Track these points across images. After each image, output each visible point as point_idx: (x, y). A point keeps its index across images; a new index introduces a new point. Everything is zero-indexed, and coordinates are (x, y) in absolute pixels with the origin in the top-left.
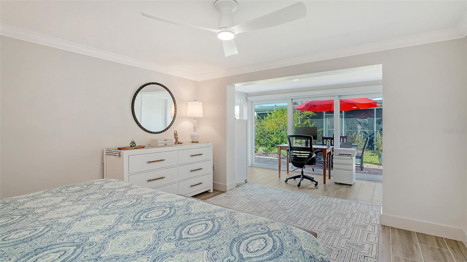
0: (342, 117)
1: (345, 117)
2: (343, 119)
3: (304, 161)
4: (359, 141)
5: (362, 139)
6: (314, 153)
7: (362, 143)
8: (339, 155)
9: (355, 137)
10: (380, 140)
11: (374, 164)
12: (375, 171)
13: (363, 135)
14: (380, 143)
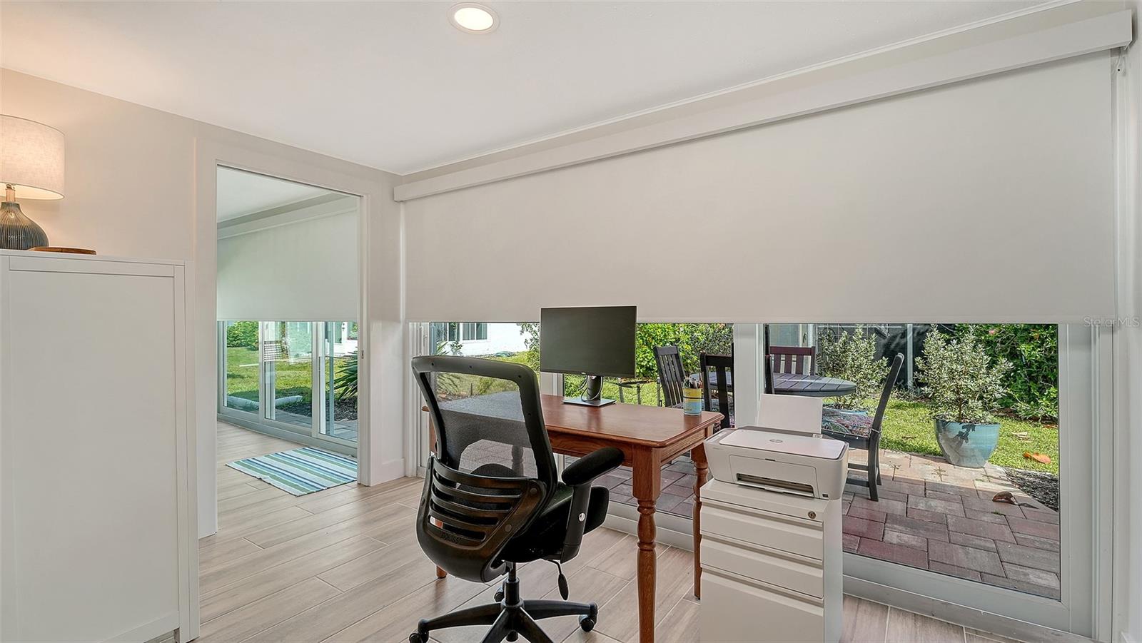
3: (485, 541)
4: (859, 367)
5: (872, 358)
6: (560, 480)
7: (872, 375)
8: (739, 479)
9: (844, 352)
10: (943, 364)
11: (917, 456)
12: (933, 503)
13: (874, 343)
14: (945, 375)
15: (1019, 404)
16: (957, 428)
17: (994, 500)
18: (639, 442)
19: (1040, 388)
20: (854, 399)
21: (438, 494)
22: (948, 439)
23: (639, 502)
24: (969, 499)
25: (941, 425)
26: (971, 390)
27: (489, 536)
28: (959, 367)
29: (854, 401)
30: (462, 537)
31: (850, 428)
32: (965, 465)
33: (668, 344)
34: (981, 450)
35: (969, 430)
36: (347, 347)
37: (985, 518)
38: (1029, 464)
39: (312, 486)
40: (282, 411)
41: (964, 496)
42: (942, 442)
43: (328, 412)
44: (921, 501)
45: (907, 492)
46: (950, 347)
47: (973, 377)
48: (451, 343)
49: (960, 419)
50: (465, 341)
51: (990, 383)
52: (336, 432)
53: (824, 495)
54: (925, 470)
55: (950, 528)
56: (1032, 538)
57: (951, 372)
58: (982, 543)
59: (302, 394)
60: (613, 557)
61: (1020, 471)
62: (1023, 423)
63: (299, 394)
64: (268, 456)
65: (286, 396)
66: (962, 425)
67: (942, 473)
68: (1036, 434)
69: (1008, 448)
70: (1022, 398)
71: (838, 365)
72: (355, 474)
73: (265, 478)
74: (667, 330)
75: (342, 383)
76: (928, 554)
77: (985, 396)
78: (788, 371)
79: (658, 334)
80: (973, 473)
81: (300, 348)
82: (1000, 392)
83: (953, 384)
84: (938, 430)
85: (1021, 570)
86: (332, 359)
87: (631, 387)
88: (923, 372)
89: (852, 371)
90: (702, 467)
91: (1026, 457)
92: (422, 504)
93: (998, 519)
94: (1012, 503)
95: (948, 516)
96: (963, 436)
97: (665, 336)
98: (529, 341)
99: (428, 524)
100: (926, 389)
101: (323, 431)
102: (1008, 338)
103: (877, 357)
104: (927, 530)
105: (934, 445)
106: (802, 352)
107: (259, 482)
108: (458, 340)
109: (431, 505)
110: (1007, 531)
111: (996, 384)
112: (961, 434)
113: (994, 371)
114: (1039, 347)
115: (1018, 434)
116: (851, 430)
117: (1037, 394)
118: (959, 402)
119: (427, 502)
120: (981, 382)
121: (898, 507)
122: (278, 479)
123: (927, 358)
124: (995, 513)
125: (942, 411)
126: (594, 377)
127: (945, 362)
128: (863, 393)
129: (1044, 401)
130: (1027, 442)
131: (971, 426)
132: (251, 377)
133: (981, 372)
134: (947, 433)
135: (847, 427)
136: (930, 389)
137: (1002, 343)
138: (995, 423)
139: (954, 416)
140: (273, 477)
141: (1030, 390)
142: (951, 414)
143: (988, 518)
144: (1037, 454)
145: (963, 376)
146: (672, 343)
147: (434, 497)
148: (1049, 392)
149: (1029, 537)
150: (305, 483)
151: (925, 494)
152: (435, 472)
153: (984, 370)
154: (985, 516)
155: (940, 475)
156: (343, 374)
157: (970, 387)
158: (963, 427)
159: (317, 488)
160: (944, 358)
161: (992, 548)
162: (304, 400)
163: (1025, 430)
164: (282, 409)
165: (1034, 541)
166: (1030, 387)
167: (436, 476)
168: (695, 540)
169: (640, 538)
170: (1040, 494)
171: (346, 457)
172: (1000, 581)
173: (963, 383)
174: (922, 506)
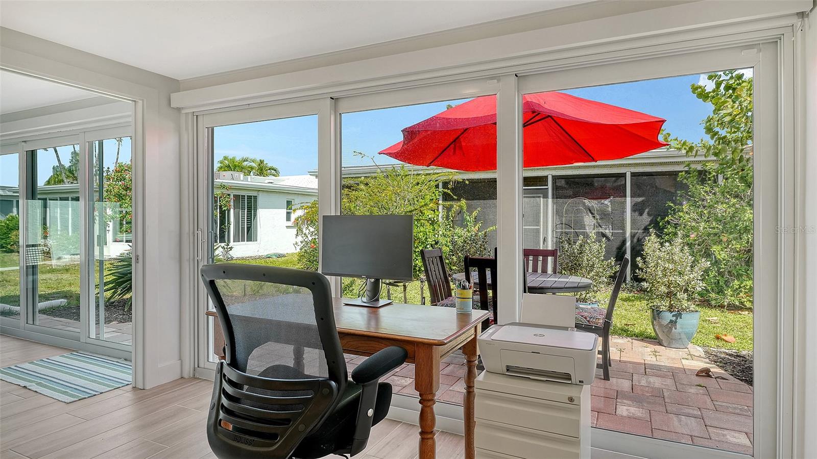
0: (547, 193)
1: (553, 195)
2: (550, 200)
3: (279, 442)
4: (593, 266)
5: (602, 258)
6: (350, 379)
7: (602, 273)
8: (508, 370)
9: (581, 253)
10: (658, 263)
11: (637, 340)
12: (652, 379)
13: (604, 245)
14: (660, 273)
15: (711, 295)
16: (668, 317)
17: (697, 375)
18: (421, 340)
19: (726, 281)
20: (588, 293)
21: (228, 396)
22: (661, 326)
23: (421, 395)
24: (679, 375)
25: (656, 313)
26: (679, 284)
27: (282, 437)
28: (670, 265)
29: (588, 295)
30: (256, 439)
31: (588, 319)
32: (674, 346)
33: (428, 246)
34: (686, 334)
35: (677, 319)
36: (115, 249)
37: (692, 390)
38: (720, 343)
39: (84, 392)
40: (45, 316)
41: (674, 373)
42: (657, 328)
43: (98, 315)
44: (642, 378)
45: (631, 372)
46: (663, 249)
47: (680, 274)
48: (223, 244)
49: (671, 308)
50: (235, 243)
51: (693, 278)
52: (106, 336)
53: (580, 381)
54: (643, 353)
55: (666, 400)
56: (727, 405)
57: (665, 269)
58: (691, 411)
59: (65, 297)
60: (390, 444)
61: (714, 349)
62: (714, 310)
63: (62, 298)
64: (32, 363)
65: (49, 300)
66: (673, 313)
67: (657, 354)
68: (723, 318)
69: (704, 331)
70: (713, 290)
71: (575, 264)
72: (130, 378)
73: (30, 386)
74: (428, 233)
75: (111, 285)
76: (651, 423)
77: (689, 289)
78: (535, 270)
79: (420, 237)
80: (681, 353)
81: (61, 250)
82: (700, 286)
83: (665, 279)
84: (654, 318)
85: (720, 432)
86: (101, 262)
87: (397, 286)
88: (642, 269)
89: (587, 270)
90: (472, 360)
91: (718, 338)
92: (212, 408)
93: (701, 390)
94: (709, 376)
95: (664, 390)
96: (673, 323)
97: (426, 238)
98: (299, 243)
99: (219, 427)
100: (645, 284)
101: (93, 335)
102: (703, 241)
103: (607, 258)
104: (649, 403)
105: (650, 330)
106: (546, 254)
107: (24, 391)
108: (229, 241)
109: (222, 409)
110: (709, 401)
111: (697, 279)
112: (671, 321)
113: (696, 269)
114: (726, 248)
115: (710, 319)
116: (589, 321)
117: (724, 286)
118: (670, 295)
119: (218, 406)
120: (686, 278)
121: (625, 385)
122: (45, 386)
123: (645, 258)
124: (698, 386)
125: (657, 302)
126: (373, 280)
127: (660, 261)
128: (595, 289)
129: (729, 292)
130: (718, 325)
131: (679, 315)
132: (6, 281)
133: (687, 270)
134: (660, 320)
135: (586, 318)
136: (648, 284)
137: (699, 245)
138: (697, 311)
139: (666, 306)
140: (38, 384)
141: (719, 283)
142: (664, 305)
143: (693, 390)
144: (726, 335)
145: (673, 273)
146: (432, 246)
147: (224, 401)
148: (733, 285)
149: (724, 404)
150: (75, 389)
151: (645, 372)
152: (225, 376)
153: (689, 268)
154: (691, 388)
155: (656, 356)
156: (111, 278)
157: (678, 282)
158: (673, 316)
159: (90, 394)
160: (659, 258)
161: (699, 415)
162: (69, 303)
163: (714, 315)
164: (44, 313)
165: (728, 407)
166: (718, 281)
167: (225, 380)
168: (465, 424)
169: (421, 428)
170: (730, 368)
171: (119, 361)
172: (706, 442)
173: (673, 279)
174: (643, 383)
